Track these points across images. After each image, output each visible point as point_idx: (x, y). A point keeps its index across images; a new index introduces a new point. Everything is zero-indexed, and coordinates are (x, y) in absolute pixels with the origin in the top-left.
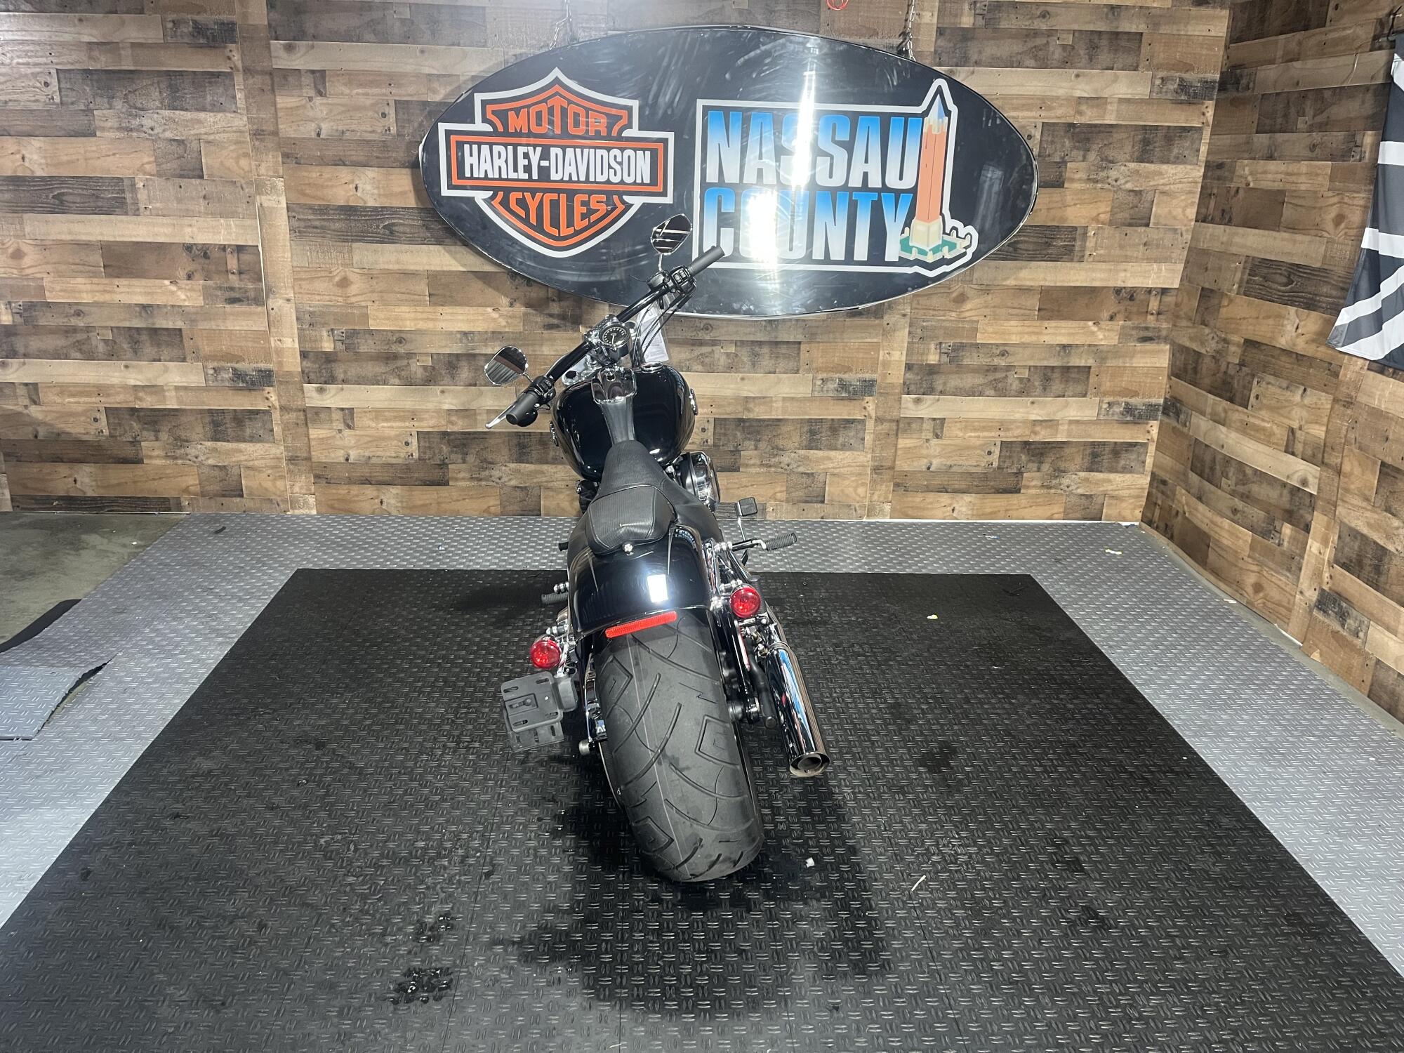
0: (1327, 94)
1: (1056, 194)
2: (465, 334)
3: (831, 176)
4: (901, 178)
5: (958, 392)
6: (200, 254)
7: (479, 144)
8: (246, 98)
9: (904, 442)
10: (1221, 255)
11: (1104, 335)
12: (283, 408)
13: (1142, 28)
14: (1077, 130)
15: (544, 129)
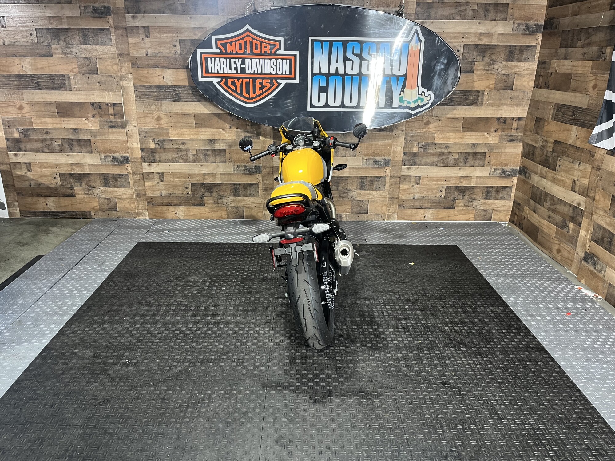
0: (590, 30)
1: (470, 76)
3: (368, 70)
4: (399, 70)
5: (426, 164)
6: (98, 107)
7: (215, 58)
8: (116, 39)
9: (402, 187)
10: (544, 102)
11: (492, 139)
12: (134, 173)
13: (508, 1)
14: (480, 47)
15: (242, 51)
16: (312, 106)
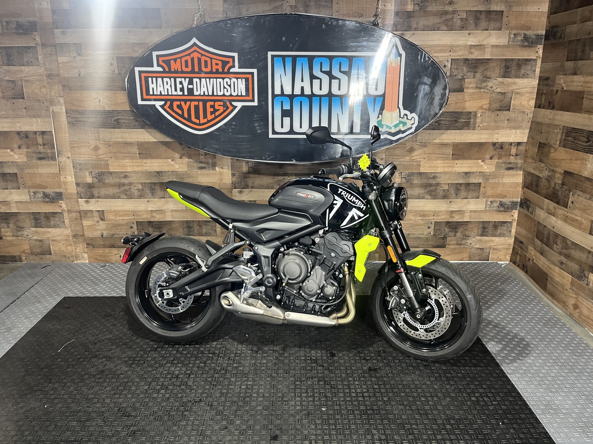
1: (458, 95)
2: (158, 173)
3: (339, 89)
4: (376, 89)
5: (411, 197)
6: (25, 136)
7: (157, 78)
8: (44, 58)
10: (549, 125)
11: (487, 167)
12: (69, 211)
13: (503, 8)
14: (470, 62)
15: (189, 69)
16: (274, 132)
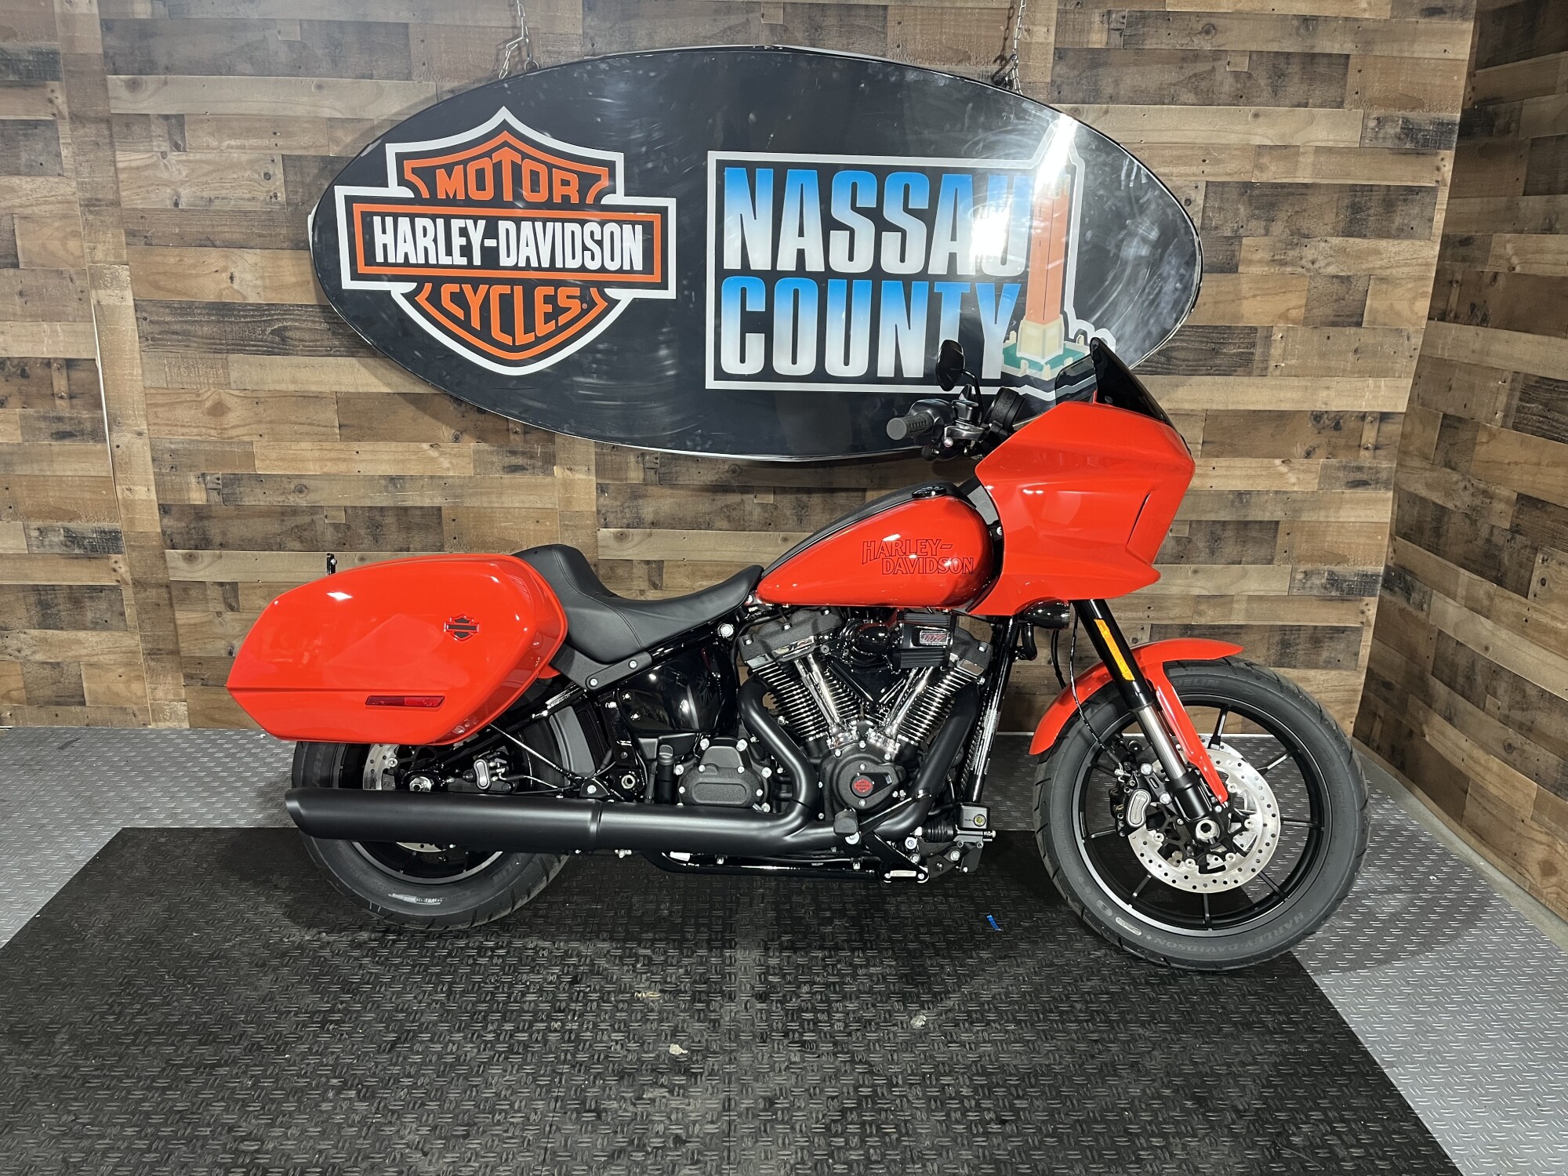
1: (1225, 282)
2: (392, 479)
3: (902, 260)
4: (1004, 262)
6: (17, 371)
7: (396, 217)
8: (76, 155)
10: (1471, 368)
11: (1297, 477)
12: (139, 584)
13: (1348, 48)
14: (1257, 192)
15: (488, 194)
16: (720, 374)
